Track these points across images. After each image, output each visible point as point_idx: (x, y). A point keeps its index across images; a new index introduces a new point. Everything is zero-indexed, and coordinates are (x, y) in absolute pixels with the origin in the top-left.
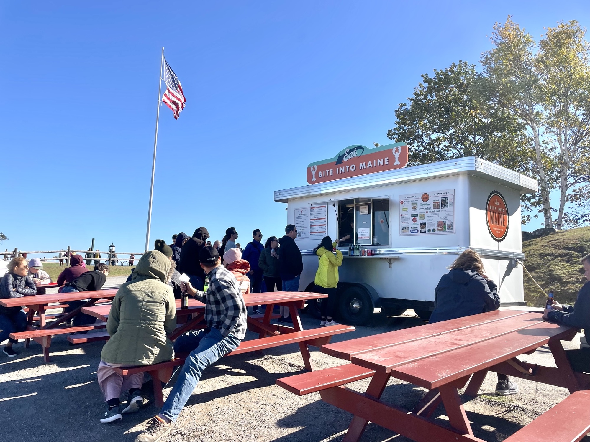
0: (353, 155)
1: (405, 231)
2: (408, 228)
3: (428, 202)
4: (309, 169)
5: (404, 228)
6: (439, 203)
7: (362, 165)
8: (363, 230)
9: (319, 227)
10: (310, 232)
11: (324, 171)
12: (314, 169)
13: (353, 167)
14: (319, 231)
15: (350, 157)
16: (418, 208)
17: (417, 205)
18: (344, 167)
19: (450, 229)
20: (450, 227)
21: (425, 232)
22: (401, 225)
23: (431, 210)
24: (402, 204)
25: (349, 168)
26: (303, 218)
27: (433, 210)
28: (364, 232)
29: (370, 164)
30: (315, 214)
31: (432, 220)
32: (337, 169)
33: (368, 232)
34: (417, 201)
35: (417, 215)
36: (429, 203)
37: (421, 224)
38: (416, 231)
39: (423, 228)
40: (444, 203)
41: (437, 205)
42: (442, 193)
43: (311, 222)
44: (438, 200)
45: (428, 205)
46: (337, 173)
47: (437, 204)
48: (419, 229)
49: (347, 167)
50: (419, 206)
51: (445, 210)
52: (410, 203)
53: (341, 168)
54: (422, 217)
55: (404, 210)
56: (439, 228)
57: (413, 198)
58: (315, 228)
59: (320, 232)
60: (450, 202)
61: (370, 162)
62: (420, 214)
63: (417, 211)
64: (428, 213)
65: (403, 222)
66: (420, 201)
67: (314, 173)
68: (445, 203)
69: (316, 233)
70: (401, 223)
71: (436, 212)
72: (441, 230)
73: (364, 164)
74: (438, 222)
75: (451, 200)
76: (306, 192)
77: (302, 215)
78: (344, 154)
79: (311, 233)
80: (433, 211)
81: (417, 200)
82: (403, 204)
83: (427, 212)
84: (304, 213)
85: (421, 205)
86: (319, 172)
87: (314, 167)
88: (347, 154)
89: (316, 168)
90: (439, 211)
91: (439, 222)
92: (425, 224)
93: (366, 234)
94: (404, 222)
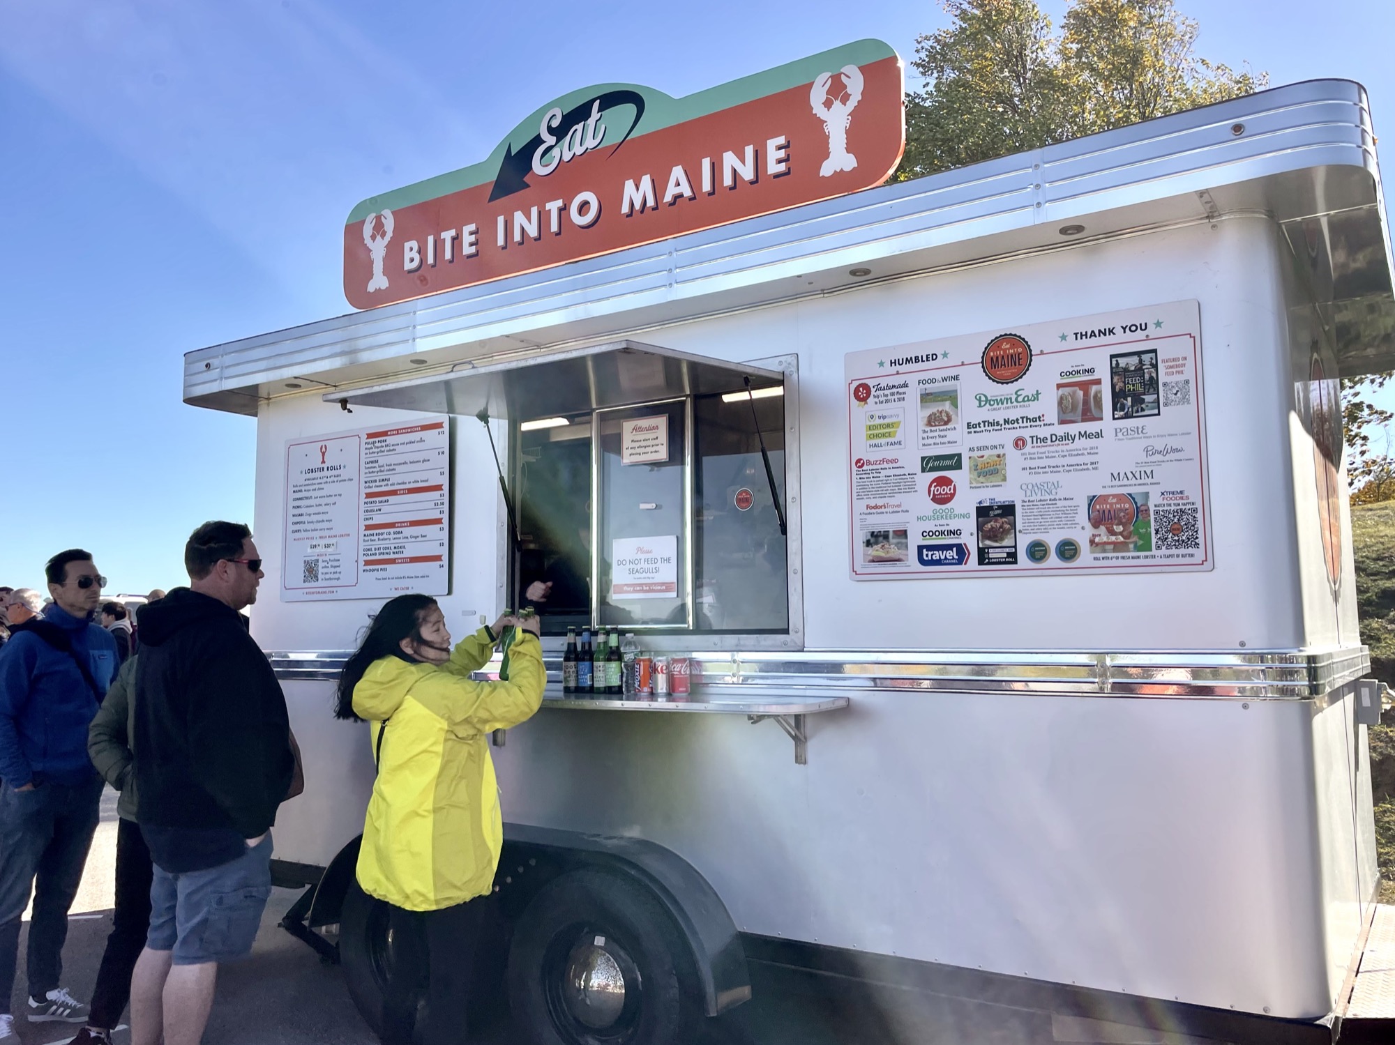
0: (585, 139)
1: (882, 554)
2: (903, 534)
3: (1026, 384)
4: (353, 232)
5: (876, 538)
6: (1094, 388)
7: (636, 192)
8: (640, 550)
9: (408, 531)
10: (362, 559)
11: (431, 239)
12: (379, 228)
13: (583, 207)
14: (408, 553)
15: (567, 151)
16: (959, 424)
17: (955, 404)
18: (534, 211)
19: (1179, 544)
20: (1176, 530)
21: (1012, 557)
22: (856, 518)
23: (1043, 432)
24: (864, 400)
25: (563, 210)
26: (329, 489)
27: (1061, 430)
28: (647, 561)
29: (678, 182)
30: (391, 468)
31: (1057, 486)
32: (501, 220)
33: (668, 560)
34: (956, 378)
35: (954, 462)
36: (1029, 392)
37: (982, 512)
38: (953, 554)
39: (994, 535)
40: (1134, 385)
41: (1086, 402)
42: (1118, 331)
43: (370, 507)
44: (1091, 371)
45: (1027, 399)
46: (501, 242)
47: (1086, 394)
48: (971, 542)
49: (554, 206)
50: (969, 411)
51: (1140, 431)
52: (913, 393)
53: (519, 217)
54: (990, 471)
55: (877, 436)
56: (1103, 537)
57: (931, 364)
58: (389, 540)
59: (414, 560)
60: (1172, 379)
61: (678, 172)
62: (976, 454)
63: (957, 440)
64: (1028, 448)
65: (872, 503)
66: (974, 382)
67: (378, 249)
68: (1139, 388)
69: (393, 561)
70: (860, 506)
71: (1084, 443)
72: (1117, 547)
73: (646, 181)
74: (1092, 500)
75: (1176, 364)
76: (338, 349)
77: (326, 473)
78: (538, 141)
79: (367, 563)
80: (1055, 438)
81: (952, 372)
82: (871, 400)
83: (1019, 443)
84: (336, 464)
85: (983, 401)
86: (407, 245)
87: (378, 218)
88: (550, 140)
89: (389, 224)
90: (1099, 435)
91: (1104, 498)
92: (1008, 510)
93: (657, 570)
94: (880, 502)
